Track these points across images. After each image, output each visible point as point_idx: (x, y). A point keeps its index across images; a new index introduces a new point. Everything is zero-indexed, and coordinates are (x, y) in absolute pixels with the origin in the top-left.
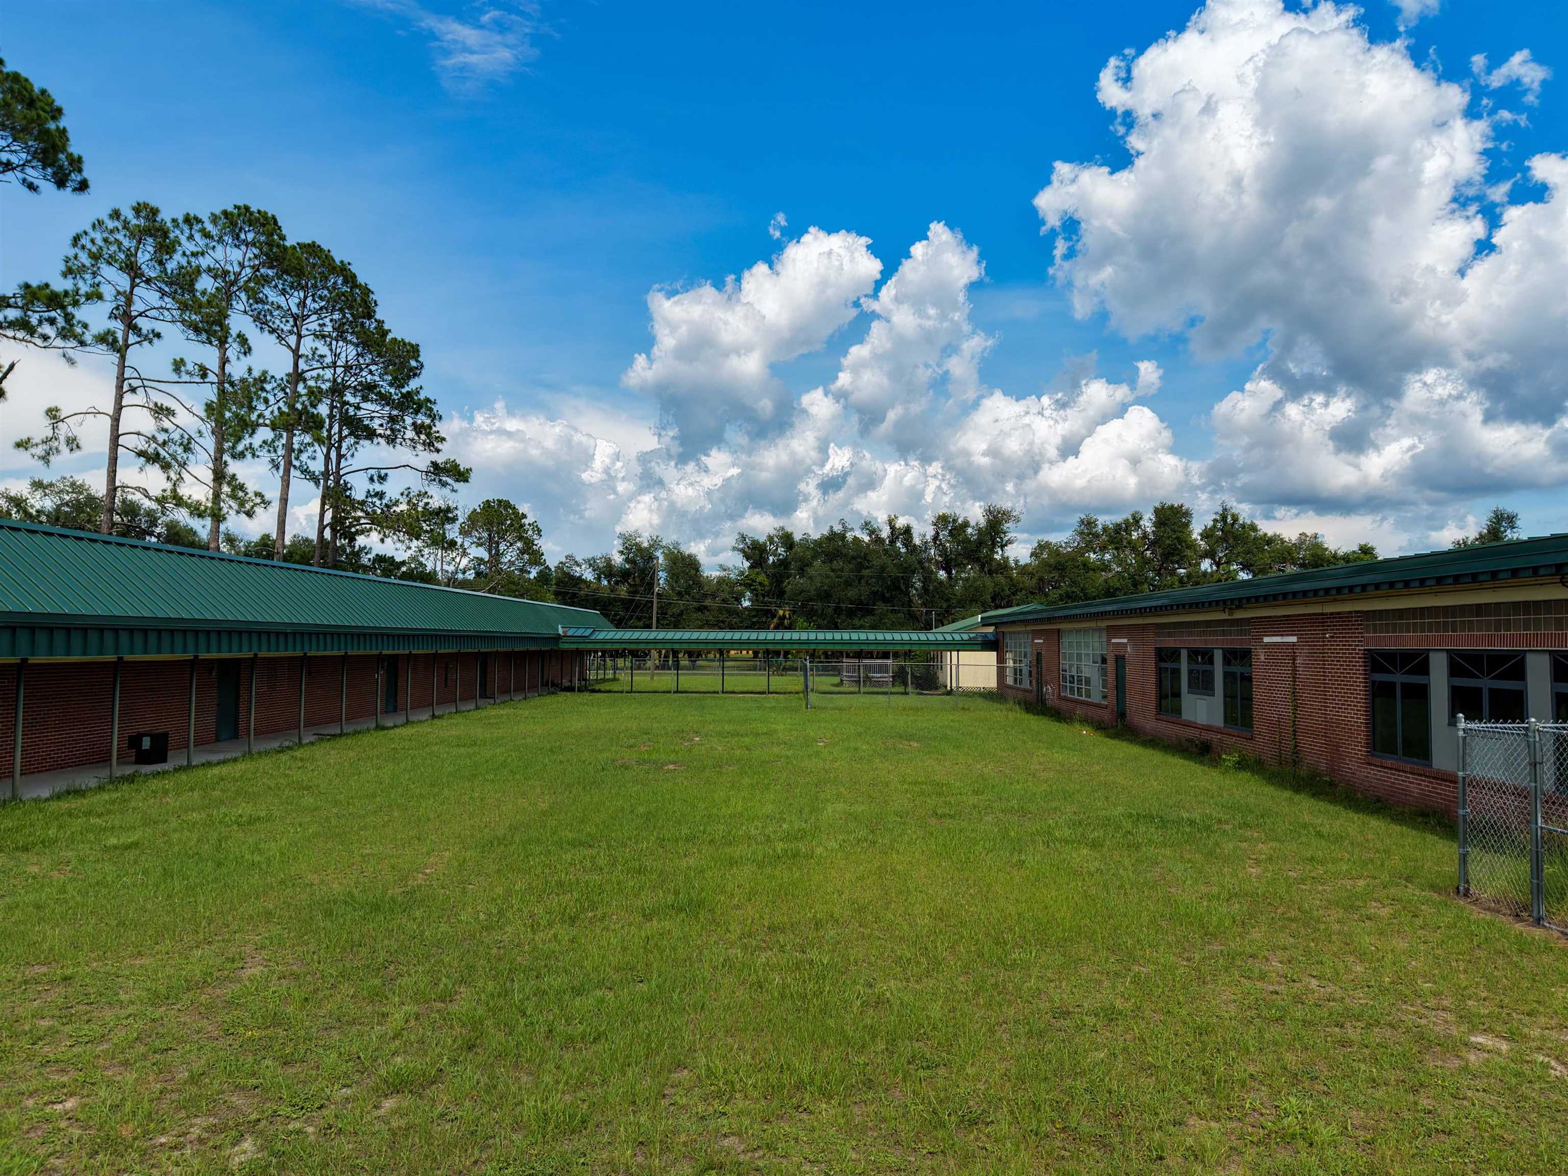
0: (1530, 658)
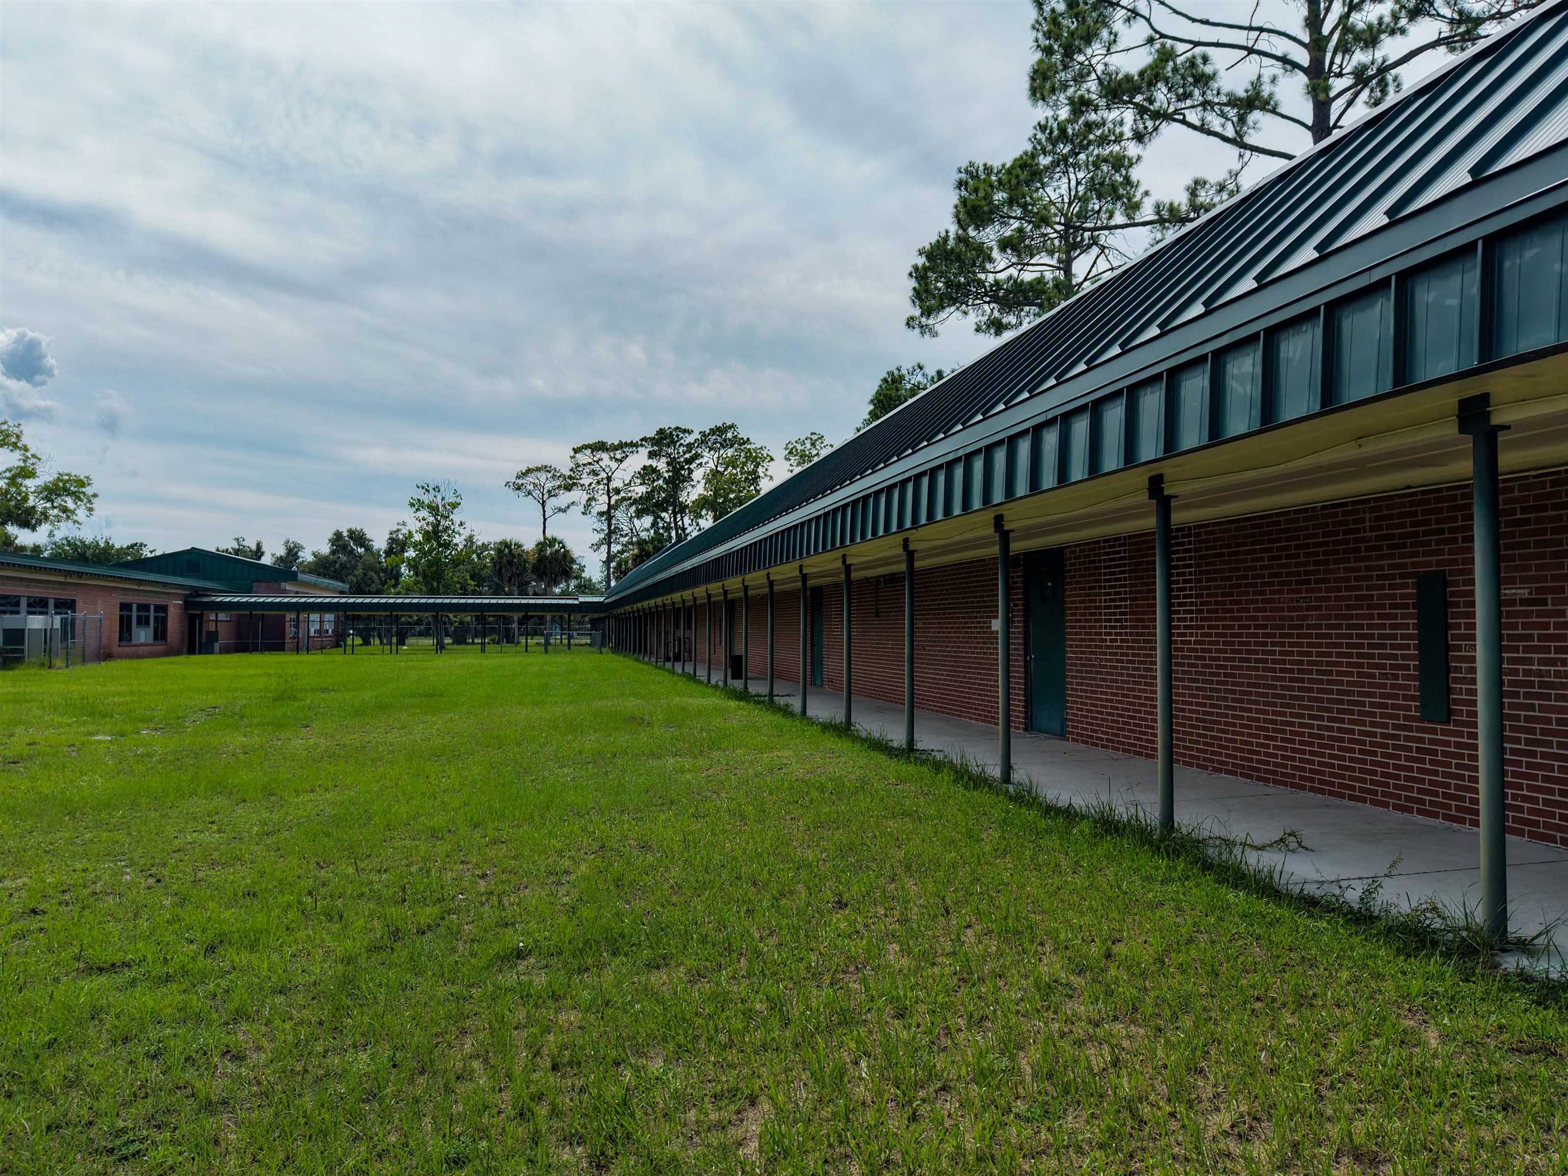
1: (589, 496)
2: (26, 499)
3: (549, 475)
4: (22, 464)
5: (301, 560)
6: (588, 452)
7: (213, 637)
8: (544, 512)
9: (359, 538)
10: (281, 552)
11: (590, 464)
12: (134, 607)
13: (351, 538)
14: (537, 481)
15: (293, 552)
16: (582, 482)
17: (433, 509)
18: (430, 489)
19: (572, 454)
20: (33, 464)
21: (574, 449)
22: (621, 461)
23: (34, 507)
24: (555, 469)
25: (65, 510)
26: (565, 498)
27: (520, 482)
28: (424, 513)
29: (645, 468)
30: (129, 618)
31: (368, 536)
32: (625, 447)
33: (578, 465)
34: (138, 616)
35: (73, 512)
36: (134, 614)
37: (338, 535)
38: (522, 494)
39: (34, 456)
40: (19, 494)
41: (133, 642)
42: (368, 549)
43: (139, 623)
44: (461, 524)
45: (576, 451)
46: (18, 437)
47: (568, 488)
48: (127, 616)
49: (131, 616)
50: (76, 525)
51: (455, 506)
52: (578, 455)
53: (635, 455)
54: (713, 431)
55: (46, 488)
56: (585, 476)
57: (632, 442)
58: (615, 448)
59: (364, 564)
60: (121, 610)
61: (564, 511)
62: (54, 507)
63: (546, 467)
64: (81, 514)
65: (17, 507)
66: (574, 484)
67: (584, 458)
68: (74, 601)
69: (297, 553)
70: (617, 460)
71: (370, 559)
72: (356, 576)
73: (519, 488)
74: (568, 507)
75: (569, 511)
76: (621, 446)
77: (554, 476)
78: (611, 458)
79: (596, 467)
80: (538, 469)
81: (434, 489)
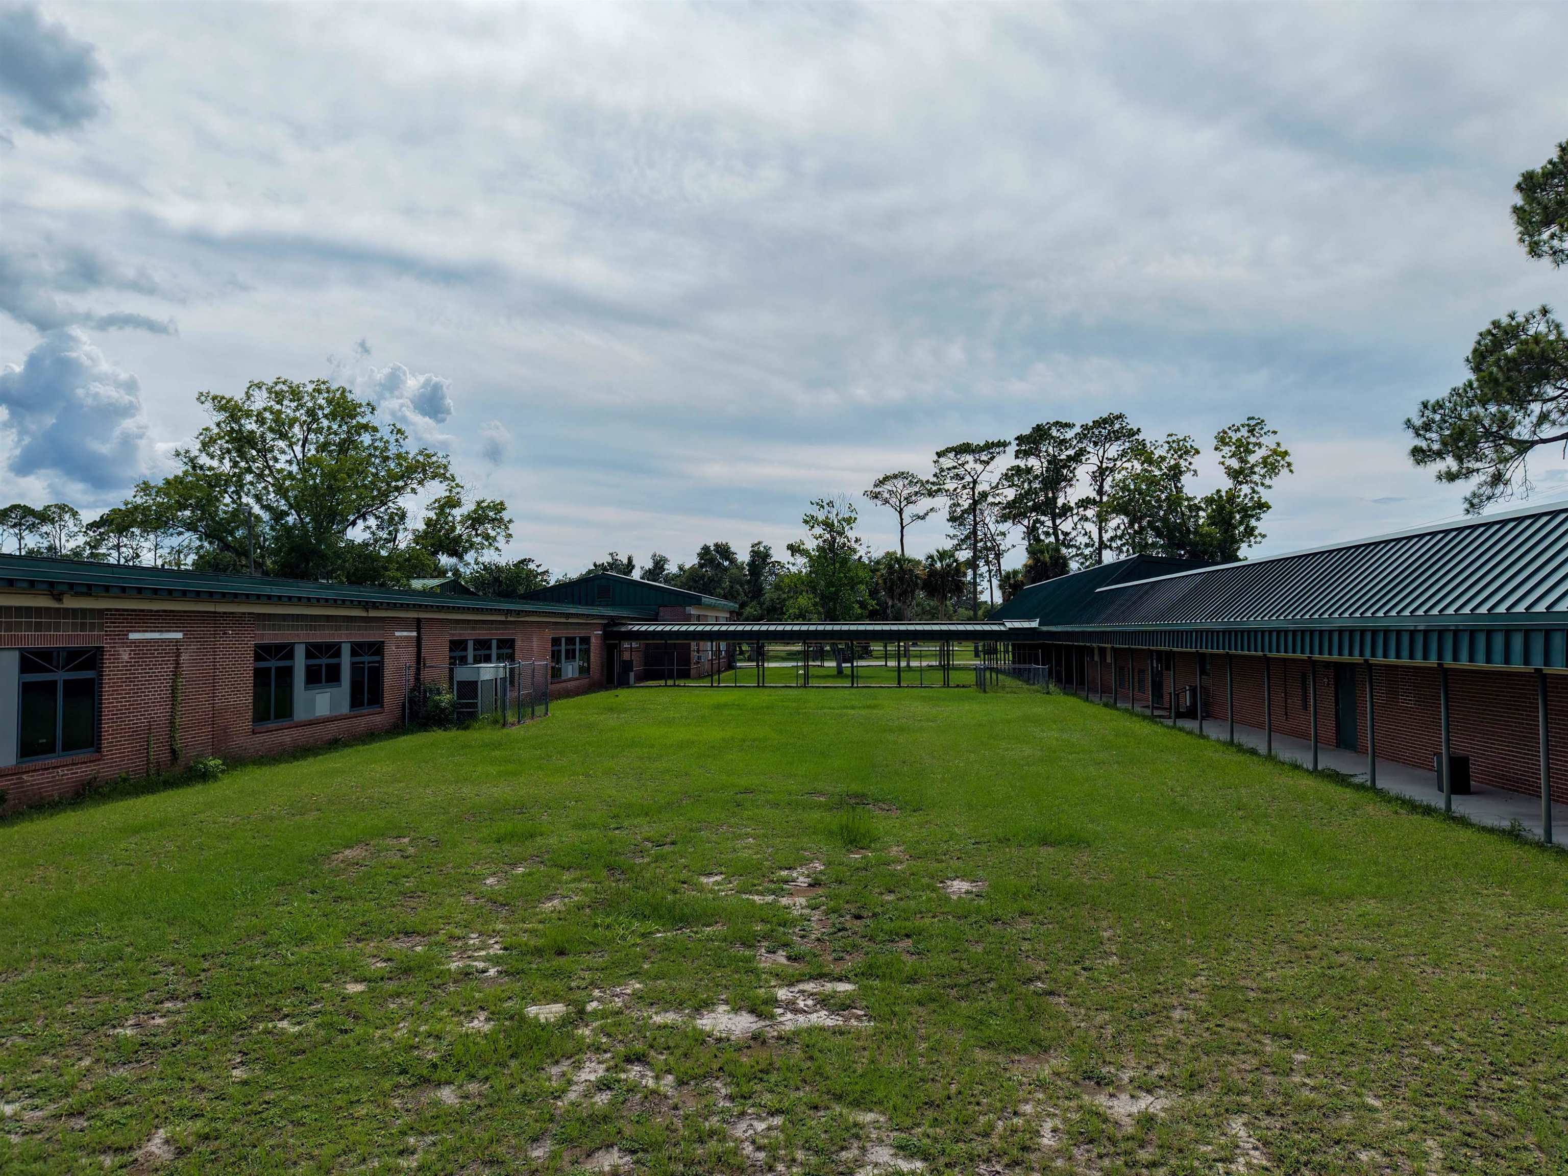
0: (343, 645)
1: (952, 502)
2: (453, 529)
3: (906, 482)
4: (448, 494)
5: (666, 572)
6: (952, 455)
7: (627, 666)
8: (902, 519)
9: (724, 551)
10: (649, 565)
11: (955, 468)
13: (717, 552)
14: (894, 489)
15: (659, 564)
16: (946, 487)
17: (828, 525)
18: (824, 504)
19: (936, 458)
20: (458, 493)
21: (937, 453)
22: (988, 463)
23: (460, 536)
24: (912, 475)
25: (487, 537)
26: (925, 503)
27: (877, 490)
28: (818, 530)
29: (1012, 469)
30: (559, 653)
31: (732, 549)
32: (993, 448)
33: (942, 470)
35: (495, 539)
37: (706, 549)
38: (879, 503)
39: (458, 486)
40: (447, 523)
41: (563, 679)
42: (733, 561)
43: (567, 658)
44: (857, 541)
45: (939, 455)
46: (445, 467)
47: (931, 494)
49: (560, 651)
50: (497, 553)
51: (849, 521)
52: (942, 460)
53: (1002, 455)
54: (1097, 424)
55: (469, 517)
56: (948, 481)
57: (999, 441)
58: (979, 449)
59: (731, 577)
60: (552, 645)
61: (923, 518)
62: (477, 535)
63: (903, 473)
64: (501, 542)
65: (447, 535)
66: (939, 490)
67: (947, 462)
68: (513, 641)
69: (663, 565)
70: (982, 462)
71: (735, 571)
72: (723, 589)
73: (876, 497)
74: (927, 514)
75: (927, 517)
76: (988, 446)
77: (911, 482)
78: (976, 461)
79: (961, 471)
80: (895, 477)
81: (828, 504)
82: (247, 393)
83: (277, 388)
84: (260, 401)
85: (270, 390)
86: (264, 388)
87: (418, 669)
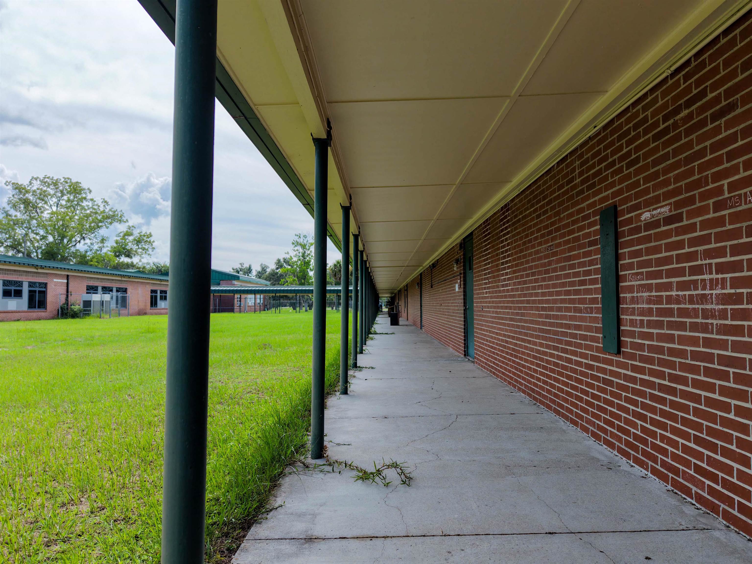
0: (24, 282)
2: (128, 245)
4: (128, 230)
9: (288, 262)
12: (159, 292)
17: (303, 246)
20: (132, 230)
23: (131, 248)
28: (298, 248)
30: (156, 297)
34: (161, 296)
35: (147, 250)
36: (159, 294)
37: (279, 261)
39: (133, 226)
40: (125, 243)
41: (158, 307)
43: (161, 298)
48: (155, 296)
49: (157, 296)
55: (136, 240)
60: (151, 293)
62: (139, 248)
64: (150, 251)
65: (125, 248)
68: (126, 289)
82: (30, 182)
83: (45, 180)
84: (36, 185)
85: (42, 181)
86: (38, 180)
87: (67, 296)
